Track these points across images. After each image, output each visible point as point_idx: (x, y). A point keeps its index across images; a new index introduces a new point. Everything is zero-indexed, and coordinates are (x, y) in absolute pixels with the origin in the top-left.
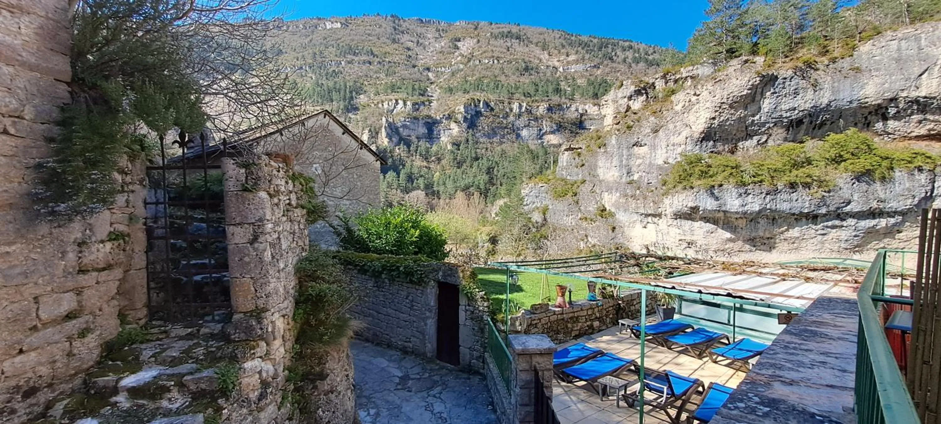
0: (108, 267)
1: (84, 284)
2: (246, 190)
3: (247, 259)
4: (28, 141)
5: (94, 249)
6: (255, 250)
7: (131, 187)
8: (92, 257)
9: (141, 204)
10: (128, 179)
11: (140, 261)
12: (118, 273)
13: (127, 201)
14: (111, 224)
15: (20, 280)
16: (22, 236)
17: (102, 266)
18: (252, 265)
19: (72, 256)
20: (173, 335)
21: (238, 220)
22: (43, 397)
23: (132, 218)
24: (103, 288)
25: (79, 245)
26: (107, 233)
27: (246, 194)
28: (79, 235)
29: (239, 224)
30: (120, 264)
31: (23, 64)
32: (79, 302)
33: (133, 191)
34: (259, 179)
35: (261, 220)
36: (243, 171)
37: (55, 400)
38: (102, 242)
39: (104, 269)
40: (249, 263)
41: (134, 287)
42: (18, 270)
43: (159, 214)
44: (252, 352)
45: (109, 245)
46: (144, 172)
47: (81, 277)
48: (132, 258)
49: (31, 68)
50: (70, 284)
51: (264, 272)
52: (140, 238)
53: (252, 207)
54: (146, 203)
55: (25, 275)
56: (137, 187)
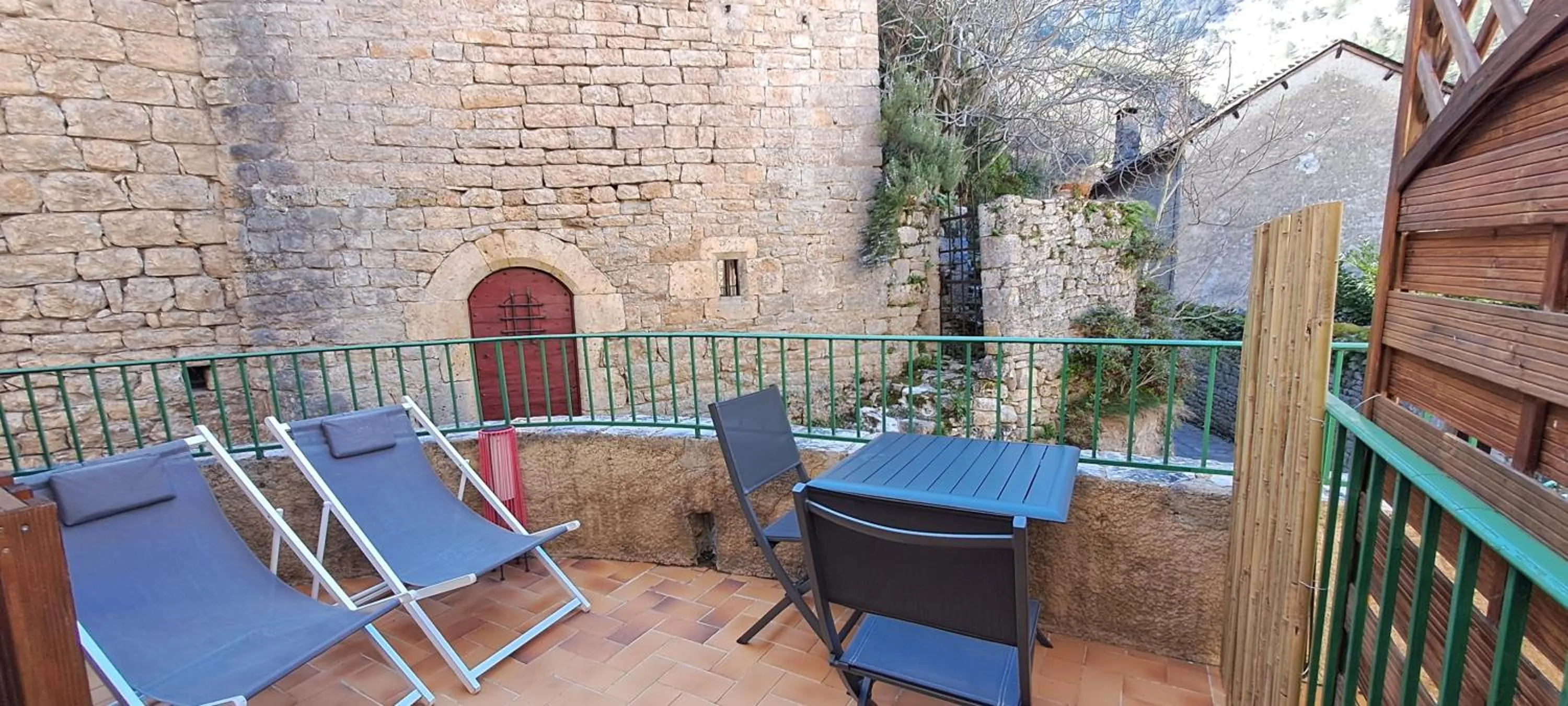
0: (909, 305)
1: (891, 315)
2: (994, 234)
3: (995, 303)
4: (859, 215)
5: (898, 289)
6: (1002, 294)
7: (927, 239)
8: (897, 295)
9: (936, 253)
10: (925, 232)
11: (935, 301)
12: (916, 310)
13: (924, 251)
14: (911, 270)
15: (856, 307)
16: (857, 279)
17: (903, 303)
18: (999, 309)
19: (883, 293)
20: (951, 368)
21: (988, 266)
22: (868, 386)
23: (927, 266)
24: (905, 320)
25: (889, 286)
26: (906, 278)
27: (995, 238)
28: (888, 279)
29: (990, 269)
30: (918, 303)
31: (856, 163)
32: (889, 328)
33: (929, 243)
34: (1004, 222)
35: (1006, 264)
36: (994, 215)
37: (874, 391)
38: (904, 284)
39: (905, 306)
40: (996, 307)
41: (929, 324)
42: (855, 301)
43: (956, 262)
44: (989, 390)
45: (908, 287)
46: (938, 224)
47: (889, 309)
48: (928, 300)
49: (861, 163)
50: (883, 314)
51: (1008, 317)
52: (935, 282)
53: (999, 251)
54: (940, 252)
55: (859, 304)
56: (932, 239)
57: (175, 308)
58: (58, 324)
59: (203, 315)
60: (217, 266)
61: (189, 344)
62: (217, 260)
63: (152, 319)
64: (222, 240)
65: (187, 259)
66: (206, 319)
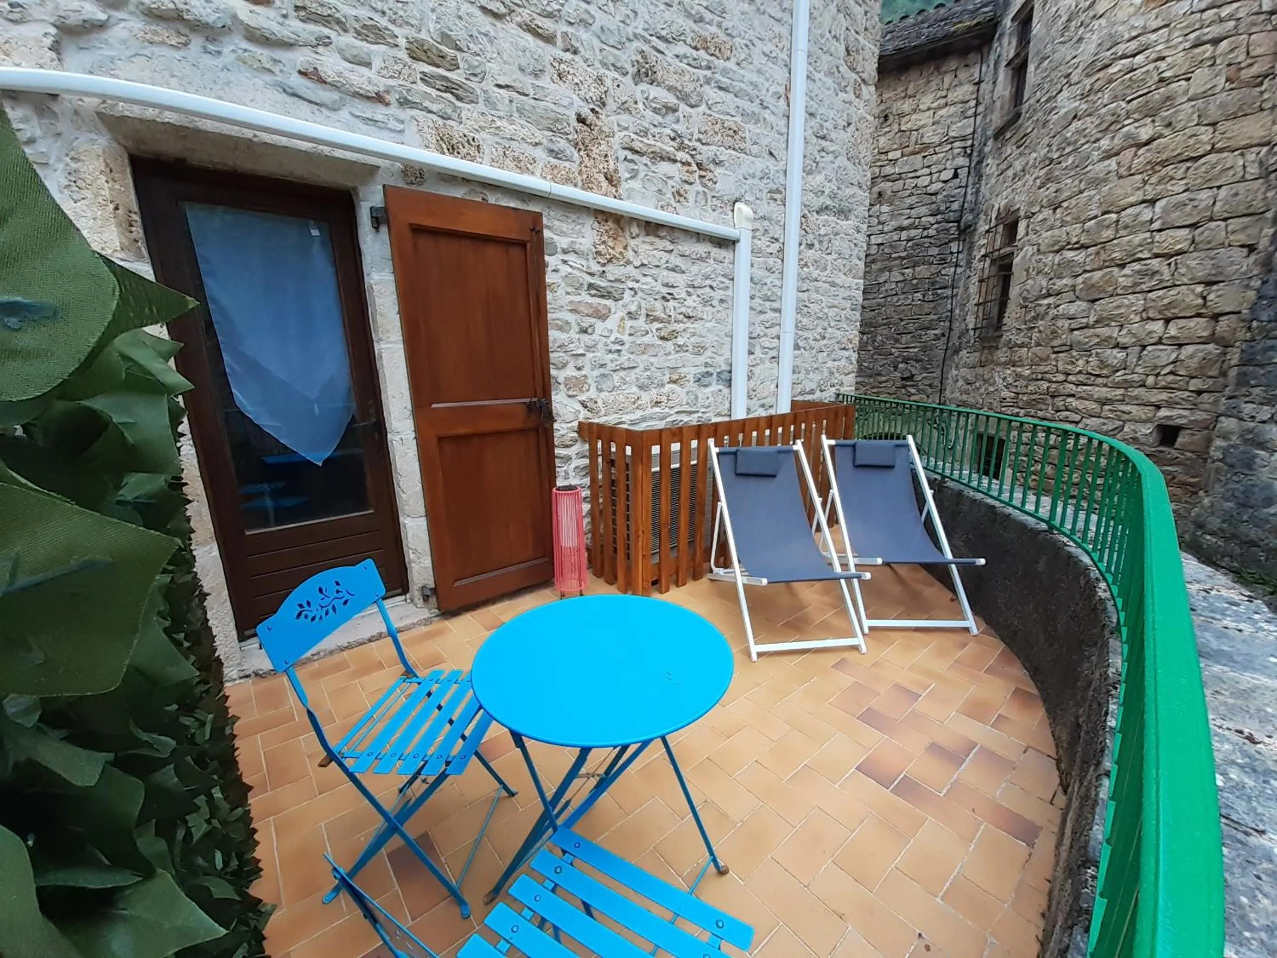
57: (1172, 373)
58: (1093, 378)
59: (1193, 381)
60: (1225, 334)
61: (1170, 404)
62: (1228, 329)
63: (1150, 380)
64: (1238, 309)
65: (1200, 327)
66: (1195, 384)
